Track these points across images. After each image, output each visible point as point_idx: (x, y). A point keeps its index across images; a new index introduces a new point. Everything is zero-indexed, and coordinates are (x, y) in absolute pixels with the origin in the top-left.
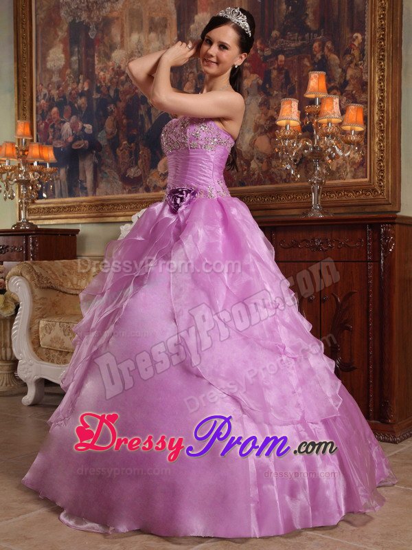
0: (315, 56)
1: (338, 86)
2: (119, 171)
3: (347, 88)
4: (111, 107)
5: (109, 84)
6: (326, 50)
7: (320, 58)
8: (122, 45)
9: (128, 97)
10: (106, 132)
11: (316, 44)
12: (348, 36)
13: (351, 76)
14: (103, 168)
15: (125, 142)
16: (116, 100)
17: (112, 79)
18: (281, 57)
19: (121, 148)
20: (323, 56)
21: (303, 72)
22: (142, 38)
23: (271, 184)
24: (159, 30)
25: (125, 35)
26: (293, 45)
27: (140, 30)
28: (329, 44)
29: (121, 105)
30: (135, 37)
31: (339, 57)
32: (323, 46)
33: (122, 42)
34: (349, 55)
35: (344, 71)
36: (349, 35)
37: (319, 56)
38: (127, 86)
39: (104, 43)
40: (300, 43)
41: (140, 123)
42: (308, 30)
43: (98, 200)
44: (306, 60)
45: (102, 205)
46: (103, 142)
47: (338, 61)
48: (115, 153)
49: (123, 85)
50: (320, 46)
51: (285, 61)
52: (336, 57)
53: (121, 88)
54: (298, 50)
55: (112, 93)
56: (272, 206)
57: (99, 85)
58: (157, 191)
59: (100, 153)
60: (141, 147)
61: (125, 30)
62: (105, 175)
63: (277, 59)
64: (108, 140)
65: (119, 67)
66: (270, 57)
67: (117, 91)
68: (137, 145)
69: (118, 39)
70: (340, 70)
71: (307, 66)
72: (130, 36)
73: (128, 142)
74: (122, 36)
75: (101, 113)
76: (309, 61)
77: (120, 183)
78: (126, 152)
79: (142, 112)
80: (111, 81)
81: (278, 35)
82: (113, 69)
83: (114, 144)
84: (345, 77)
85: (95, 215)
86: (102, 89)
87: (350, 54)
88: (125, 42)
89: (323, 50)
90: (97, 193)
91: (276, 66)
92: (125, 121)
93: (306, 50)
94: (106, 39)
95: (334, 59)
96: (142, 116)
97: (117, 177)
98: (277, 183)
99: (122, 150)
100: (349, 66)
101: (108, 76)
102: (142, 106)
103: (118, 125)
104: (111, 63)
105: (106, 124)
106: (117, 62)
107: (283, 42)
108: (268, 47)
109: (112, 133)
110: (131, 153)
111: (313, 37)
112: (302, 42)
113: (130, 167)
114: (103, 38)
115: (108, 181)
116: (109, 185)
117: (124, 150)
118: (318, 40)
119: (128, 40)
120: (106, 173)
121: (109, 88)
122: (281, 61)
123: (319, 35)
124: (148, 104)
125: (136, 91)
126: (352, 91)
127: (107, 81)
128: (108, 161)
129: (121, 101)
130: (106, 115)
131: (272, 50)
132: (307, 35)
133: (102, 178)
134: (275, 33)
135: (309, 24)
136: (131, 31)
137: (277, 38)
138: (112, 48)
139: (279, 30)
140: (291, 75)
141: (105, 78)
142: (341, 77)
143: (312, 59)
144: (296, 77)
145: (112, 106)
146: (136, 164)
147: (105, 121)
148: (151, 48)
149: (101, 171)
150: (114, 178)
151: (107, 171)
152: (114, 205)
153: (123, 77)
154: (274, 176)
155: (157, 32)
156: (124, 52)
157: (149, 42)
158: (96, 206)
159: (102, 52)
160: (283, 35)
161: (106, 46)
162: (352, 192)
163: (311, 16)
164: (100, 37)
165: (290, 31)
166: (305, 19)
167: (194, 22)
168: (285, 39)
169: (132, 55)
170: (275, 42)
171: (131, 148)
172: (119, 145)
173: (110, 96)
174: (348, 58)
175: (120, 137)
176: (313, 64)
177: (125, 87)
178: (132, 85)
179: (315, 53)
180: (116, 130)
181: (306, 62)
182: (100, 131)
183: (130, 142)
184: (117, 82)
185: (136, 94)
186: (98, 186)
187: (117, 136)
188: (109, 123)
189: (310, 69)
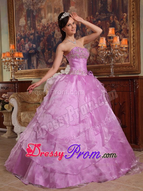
0: (111, 21)
2: (45, 60)
3: (122, 32)
4: (42, 39)
5: (41, 31)
6: (114, 19)
7: (112, 22)
8: (45, 18)
9: (47, 35)
10: (41, 47)
11: (111, 17)
12: (122, 14)
13: (123, 28)
14: (40, 59)
15: (47, 51)
16: (43, 36)
18: (99, 22)
20: (114, 21)
21: (107, 26)
22: (52, 15)
23: (97, 64)
24: (58, 12)
25: (46, 14)
26: (103, 17)
27: (51, 12)
28: (115, 17)
29: (45, 38)
30: (49, 15)
31: (119, 22)
32: (113, 17)
34: (122, 21)
35: (121, 26)
37: (112, 21)
38: (47, 31)
40: (106, 17)
41: (52, 44)
42: (108, 12)
44: (108, 22)
45: (40, 72)
46: (40, 51)
47: (118, 23)
48: (44, 54)
49: (46, 31)
50: (112, 18)
51: (101, 23)
52: (118, 21)
53: (45, 32)
54: (105, 19)
55: (42, 34)
56: (97, 72)
57: (37, 31)
59: (39, 54)
60: (52, 52)
61: (46, 12)
62: (40, 62)
63: (98, 22)
64: (41, 50)
65: (44, 25)
66: (96, 21)
67: (44, 33)
68: (51, 51)
69: (43, 15)
70: (119, 26)
71: (108, 24)
72: (48, 14)
74: (45, 14)
75: (38, 41)
76: (109, 23)
77: (46, 64)
78: (48, 54)
79: (52, 40)
80: (41, 30)
81: (98, 14)
82: (42, 26)
83: (43, 51)
84: (121, 28)
85: (37, 75)
86: (39, 32)
87: (122, 20)
88: (46, 16)
89: (113, 19)
90: (38, 68)
92: (47, 43)
93: (108, 19)
94: (39, 15)
95: (117, 22)
96: (52, 41)
97: (45, 62)
98: (99, 64)
99: (46, 53)
100: (122, 25)
101: (40, 28)
102: (52, 38)
103: (44, 45)
104: (41, 24)
106: (44, 23)
107: (100, 16)
108: (95, 18)
109: (42, 48)
110: (49, 54)
111: (110, 15)
112: (106, 16)
113: (49, 59)
114: (38, 15)
115: (42, 64)
116: (42, 65)
118: (112, 16)
119: (47, 15)
120: (41, 61)
121: (41, 32)
122: (99, 23)
123: (112, 14)
124: (54, 37)
125: (50, 33)
126: (124, 33)
128: (41, 57)
129: (45, 37)
130: (40, 41)
131: (96, 19)
132: (108, 14)
133: (40, 63)
134: (97, 13)
135: (109, 10)
136: (48, 13)
137: (98, 15)
138: (42, 18)
139: (98, 12)
140: (103, 27)
141: (39, 29)
142: (120, 28)
143: (110, 22)
144: (105, 28)
145: (42, 38)
146: (51, 58)
148: (55, 18)
149: (39, 60)
150: (43, 63)
151: (41, 60)
152: (44, 72)
153: (45, 28)
154: (98, 62)
155: (57, 13)
156: (46, 20)
157: (54, 16)
158: (38, 72)
159: (38, 20)
160: (100, 14)
161: (39, 17)
162: (124, 67)
163: (109, 7)
164: (37, 15)
165: (102, 13)
166: (107, 8)
167: (69, 9)
168: (100, 15)
169: (48, 21)
170: (97, 16)
171: (49, 52)
172: (45, 52)
173: (41, 35)
174: (122, 22)
175: (45, 49)
176: (110, 24)
177: (46, 32)
178: (49, 31)
179: (111, 20)
180: (44, 47)
181: (108, 23)
182: (38, 47)
183: (49, 51)
184: (44, 30)
185: (50, 34)
186: (38, 66)
187: (44, 48)
188: (41, 44)
189: (109, 25)
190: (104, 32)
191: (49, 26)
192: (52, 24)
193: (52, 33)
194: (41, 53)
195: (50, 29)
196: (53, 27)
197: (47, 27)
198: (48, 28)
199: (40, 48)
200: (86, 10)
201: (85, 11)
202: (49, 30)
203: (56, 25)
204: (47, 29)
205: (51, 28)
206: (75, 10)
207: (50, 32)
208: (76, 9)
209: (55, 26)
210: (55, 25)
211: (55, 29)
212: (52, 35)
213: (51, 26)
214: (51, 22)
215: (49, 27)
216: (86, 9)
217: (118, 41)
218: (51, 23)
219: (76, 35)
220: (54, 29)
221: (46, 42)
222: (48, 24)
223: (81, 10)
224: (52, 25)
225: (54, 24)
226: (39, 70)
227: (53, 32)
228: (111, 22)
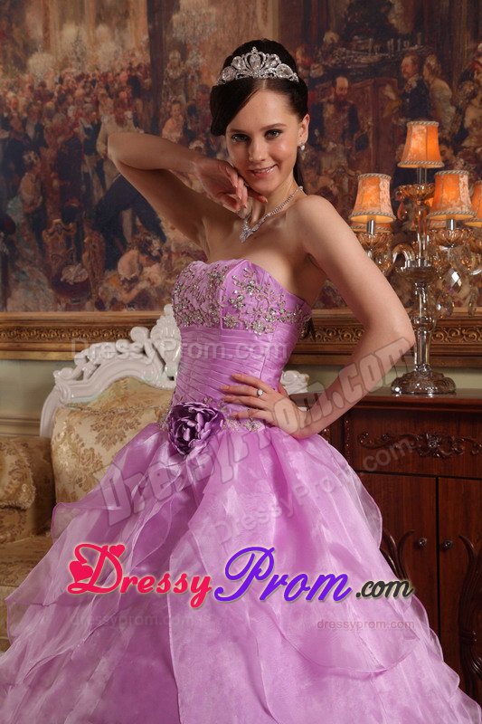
0: (405, 81)
1: (448, 138)
2: (47, 270)
3: (466, 143)
4: (30, 156)
5: (25, 115)
6: (426, 72)
7: (415, 85)
8: (47, 47)
9: (60, 139)
10: (23, 201)
11: (407, 61)
12: (469, 46)
13: (474, 121)
14: (18, 264)
15: (58, 220)
16: (38, 144)
17: (30, 104)
18: (342, 82)
19: (50, 231)
20: (420, 83)
21: (383, 109)
22: (84, 34)
23: (325, 308)
24: (115, 21)
25: (51, 27)
26: (363, 60)
27: (79, 19)
28: (432, 61)
29: (49, 153)
30: (70, 31)
31: (451, 86)
32: (420, 63)
33: (46, 39)
34: (469, 83)
35: (461, 112)
36: (471, 46)
37: (413, 82)
38: (58, 119)
39: (13, 40)
40: (377, 57)
41: (83, 188)
42: (394, 34)
43: (11, 321)
44: (388, 88)
45: (20, 329)
46: (18, 218)
47: (448, 93)
48: (39, 237)
49: (50, 117)
50: (414, 63)
51: (349, 88)
52: (444, 85)
53: (47, 123)
54: (373, 70)
55: (31, 132)
56: (328, 349)
57: (6, 115)
58: (118, 309)
59: (13, 237)
60: (87, 230)
61: (51, 17)
62: (23, 277)
63: (334, 84)
64: (27, 215)
65: (43, 85)
66: (321, 80)
67: (39, 128)
68: (79, 226)
69: (38, 33)
70: (452, 109)
71: (390, 99)
72: (61, 28)
73: (63, 220)
74: (46, 29)
75: (12, 166)
76: (395, 91)
77: (51, 291)
78: (60, 237)
79: (87, 167)
80: (28, 108)
81: (336, 40)
82: (31, 88)
83: (38, 222)
84: (463, 122)
85: (6, 345)
86: (12, 123)
87: (471, 79)
88: (52, 39)
89: (420, 71)
90: (9, 307)
91: (332, 97)
92: (56, 183)
93: (388, 69)
94: (16, 31)
95: (441, 87)
96: (87, 175)
97: (44, 280)
98: (336, 306)
99: (51, 234)
100: (470, 103)
101: (22, 101)
102: (86, 158)
103: (44, 189)
104: (26, 77)
105: (22, 186)
106: (39, 74)
107: (345, 54)
108: (316, 61)
109: (33, 203)
110: (68, 239)
111: (402, 46)
112: (381, 55)
113: (68, 264)
114: (9, 29)
115: (29, 288)
116: (30, 295)
117: (56, 234)
118: (412, 53)
119: (58, 36)
120: (23, 273)
121: (24, 122)
122: (342, 89)
123: (412, 45)
124: (97, 153)
125: (76, 130)
126: (475, 149)
127: (20, 110)
128: (28, 251)
129: (47, 147)
130: (22, 169)
131: (325, 68)
132: (390, 43)
133: (17, 281)
134: (330, 37)
135: (394, 21)
136: (63, 20)
137: (333, 46)
138: (29, 49)
139: (337, 31)
140: (360, 114)
141: (17, 103)
142: (454, 122)
143: (401, 87)
144: (371, 119)
145: (32, 154)
146: (79, 259)
147: (20, 181)
148: (99, 53)
149: (15, 269)
150: (39, 282)
151: (26, 269)
152: (40, 330)
153: (50, 104)
154: (330, 294)
155: (110, 25)
156: (51, 58)
157: (96, 43)
158: (8, 330)
159: (9, 55)
160: (346, 40)
161: (16, 45)
162: (475, 331)
163: (397, 7)
164: (5, 29)
165: (358, 34)
166: (387, 12)
167: (178, 8)
168: (349, 47)
169: (65, 64)
170: (330, 52)
171: (69, 231)
172: (47, 225)
173: (26, 136)
174: (468, 88)
175: (48, 210)
176: (402, 96)
177: (55, 121)
178: (68, 118)
179: (405, 76)
180: (41, 198)
181: (389, 93)
182: (11, 197)
183: (66, 220)
184: (40, 112)
185: (76, 136)
186: (10, 296)
187: (43, 208)
188: (27, 184)
189: (395, 104)
190: (367, 141)
191: (71, 91)
192: (82, 83)
193: (87, 131)
194: (27, 232)
195: (72, 107)
196: (88, 99)
197: (56, 94)
198: (62, 101)
199: (20, 205)
200: (270, 14)
201: (265, 19)
202: (70, 113)
203: (107, 88)
204: (57, 110)
205: (80, 102)
206: (210, 14)
207: (76, 124)
208: (213, 10)
209: (103, 95)
210: (103, 91)
211: (101, 112)
212: (86, 139)
213: (79, 92)
214: (79, 73)
215: (70, 98)
216: (270, 8)
217: (463, 200)
218: (79, 78)
219: (214, 148)
220: (97, 110)
221: (53, 175)
222: (61, 81)
223: (244, 17)
224: (84, 87)
225: (93, 82)
226: (17, 321)
227: (89, 126)
228: (408, 90)
